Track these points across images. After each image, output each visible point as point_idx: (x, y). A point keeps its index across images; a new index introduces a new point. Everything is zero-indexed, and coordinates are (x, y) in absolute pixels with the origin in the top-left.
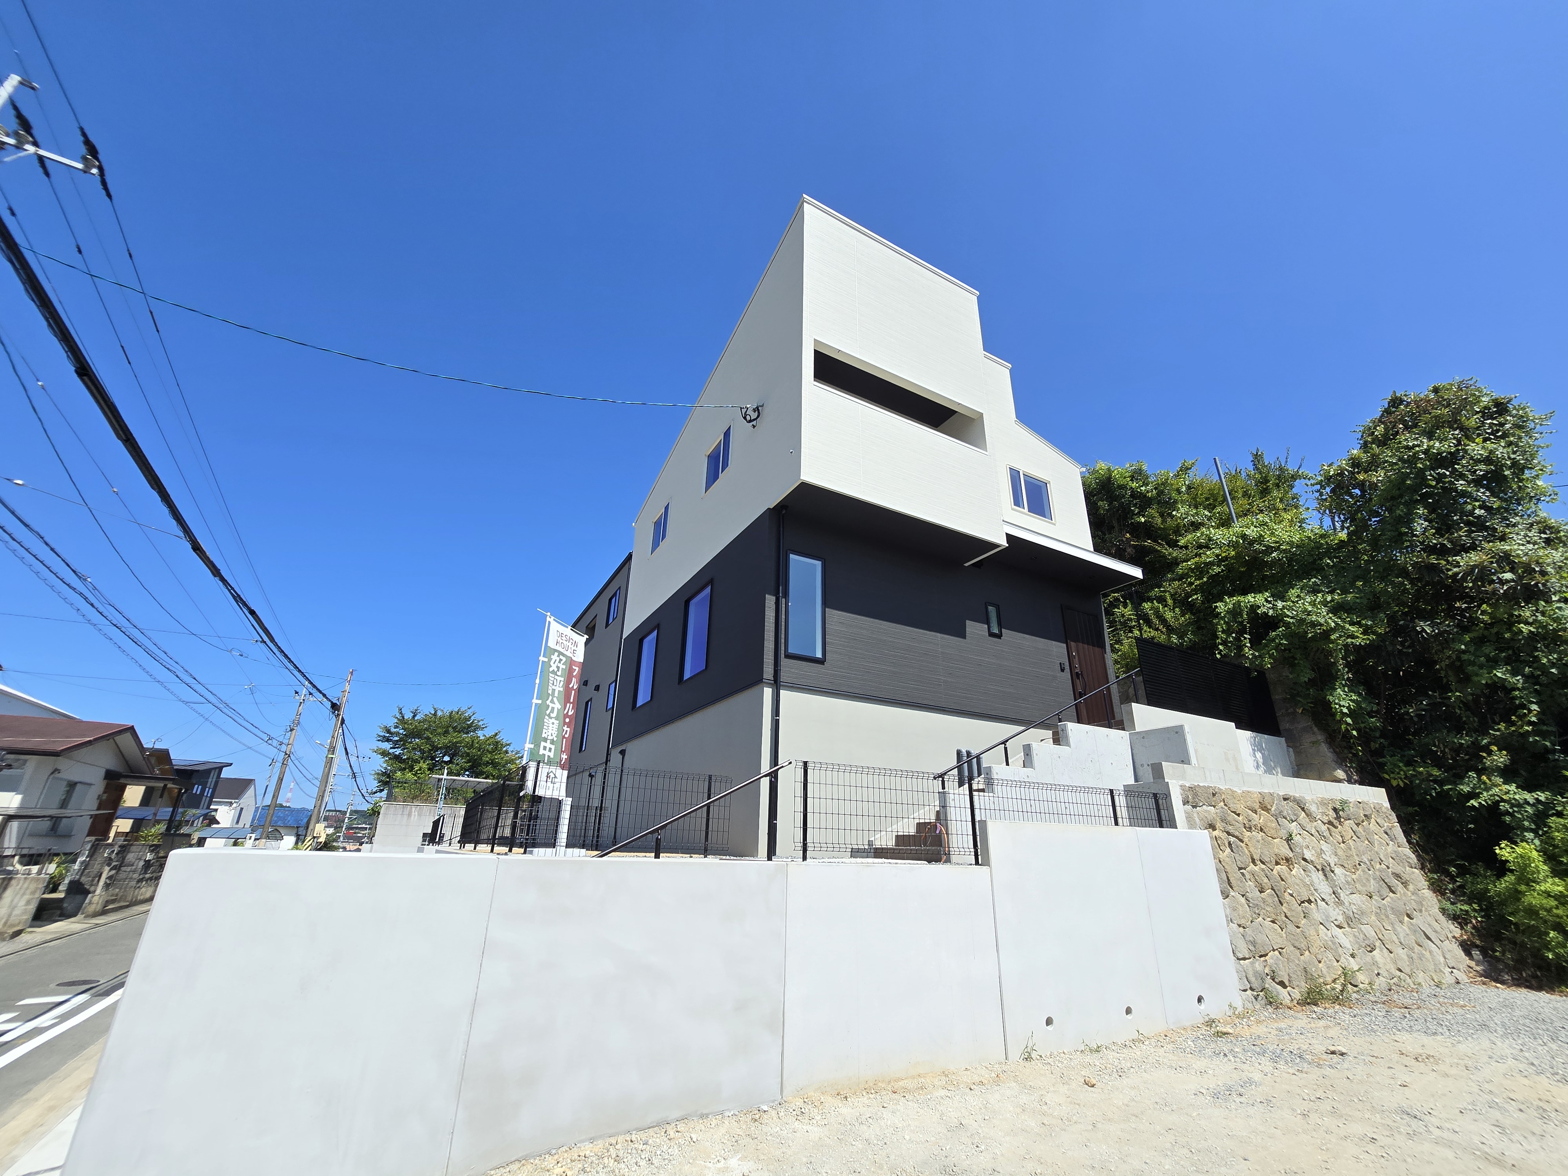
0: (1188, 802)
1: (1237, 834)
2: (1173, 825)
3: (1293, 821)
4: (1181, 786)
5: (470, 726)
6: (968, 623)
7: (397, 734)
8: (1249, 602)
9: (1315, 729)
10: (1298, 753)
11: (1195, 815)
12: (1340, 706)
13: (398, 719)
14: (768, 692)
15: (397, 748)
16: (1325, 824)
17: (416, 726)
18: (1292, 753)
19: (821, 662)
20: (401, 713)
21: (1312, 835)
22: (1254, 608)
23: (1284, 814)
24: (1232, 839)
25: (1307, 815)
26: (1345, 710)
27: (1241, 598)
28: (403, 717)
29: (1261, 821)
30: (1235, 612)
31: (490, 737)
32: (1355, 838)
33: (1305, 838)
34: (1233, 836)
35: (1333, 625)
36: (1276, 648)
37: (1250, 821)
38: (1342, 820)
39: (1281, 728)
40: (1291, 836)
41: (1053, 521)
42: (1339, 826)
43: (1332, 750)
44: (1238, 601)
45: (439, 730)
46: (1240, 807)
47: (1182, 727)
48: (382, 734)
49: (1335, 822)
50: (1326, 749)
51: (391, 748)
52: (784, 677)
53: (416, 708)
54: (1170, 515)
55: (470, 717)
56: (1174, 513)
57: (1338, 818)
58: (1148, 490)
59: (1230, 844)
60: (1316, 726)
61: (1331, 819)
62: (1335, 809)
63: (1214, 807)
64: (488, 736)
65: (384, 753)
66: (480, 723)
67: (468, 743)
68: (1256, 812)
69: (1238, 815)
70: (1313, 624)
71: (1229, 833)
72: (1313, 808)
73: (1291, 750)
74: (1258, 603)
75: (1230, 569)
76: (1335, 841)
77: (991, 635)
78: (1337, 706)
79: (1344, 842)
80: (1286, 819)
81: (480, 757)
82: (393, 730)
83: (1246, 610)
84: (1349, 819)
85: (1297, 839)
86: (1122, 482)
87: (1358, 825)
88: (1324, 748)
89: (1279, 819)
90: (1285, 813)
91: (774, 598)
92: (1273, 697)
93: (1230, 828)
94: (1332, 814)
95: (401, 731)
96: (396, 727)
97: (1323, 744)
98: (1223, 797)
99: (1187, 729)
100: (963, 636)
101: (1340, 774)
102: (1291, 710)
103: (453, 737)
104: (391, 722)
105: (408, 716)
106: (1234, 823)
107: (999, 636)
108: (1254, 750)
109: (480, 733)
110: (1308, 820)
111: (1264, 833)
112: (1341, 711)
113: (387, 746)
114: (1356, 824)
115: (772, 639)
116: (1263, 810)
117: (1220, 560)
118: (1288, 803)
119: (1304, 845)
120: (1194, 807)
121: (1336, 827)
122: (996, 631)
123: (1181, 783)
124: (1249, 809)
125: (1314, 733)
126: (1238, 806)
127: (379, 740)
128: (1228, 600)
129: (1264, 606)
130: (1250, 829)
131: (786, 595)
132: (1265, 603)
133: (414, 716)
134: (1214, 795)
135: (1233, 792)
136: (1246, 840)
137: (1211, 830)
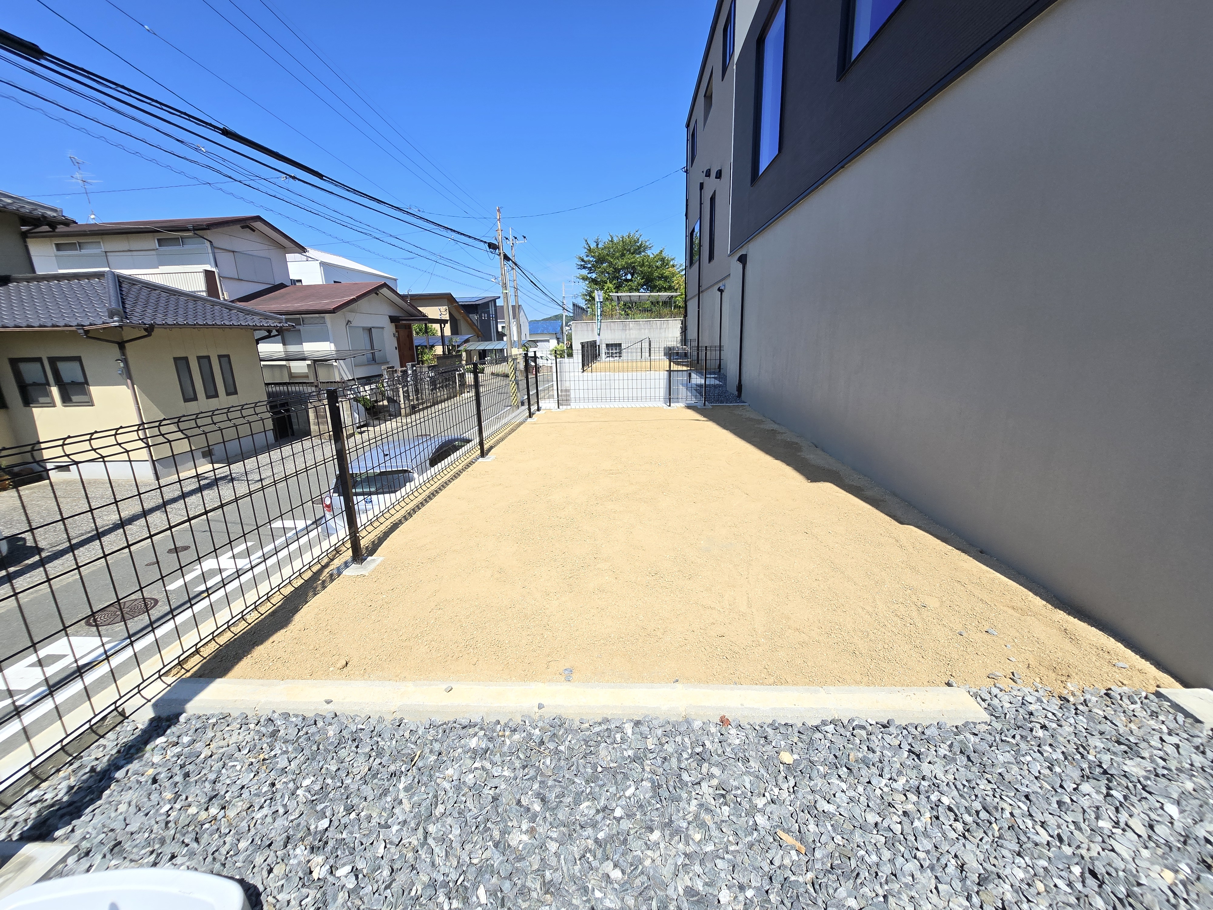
5: (639, 247)
13: (587, 249)
15: (592, 273)
17: (600, 253)
20: (588, 244)
28: (590, 247)
45: (618, 254)
53: (597, 238)
55: (638, 239)
64: (655, 254)
66: (647, 244)
67: (640, 262)
82: (586, 259)
95: (591, 259)
96: (587, 256)
103: (629, 258)
109: (649, 252)
113: (585, 272)
127: (579, 269)
133: (597, 245)
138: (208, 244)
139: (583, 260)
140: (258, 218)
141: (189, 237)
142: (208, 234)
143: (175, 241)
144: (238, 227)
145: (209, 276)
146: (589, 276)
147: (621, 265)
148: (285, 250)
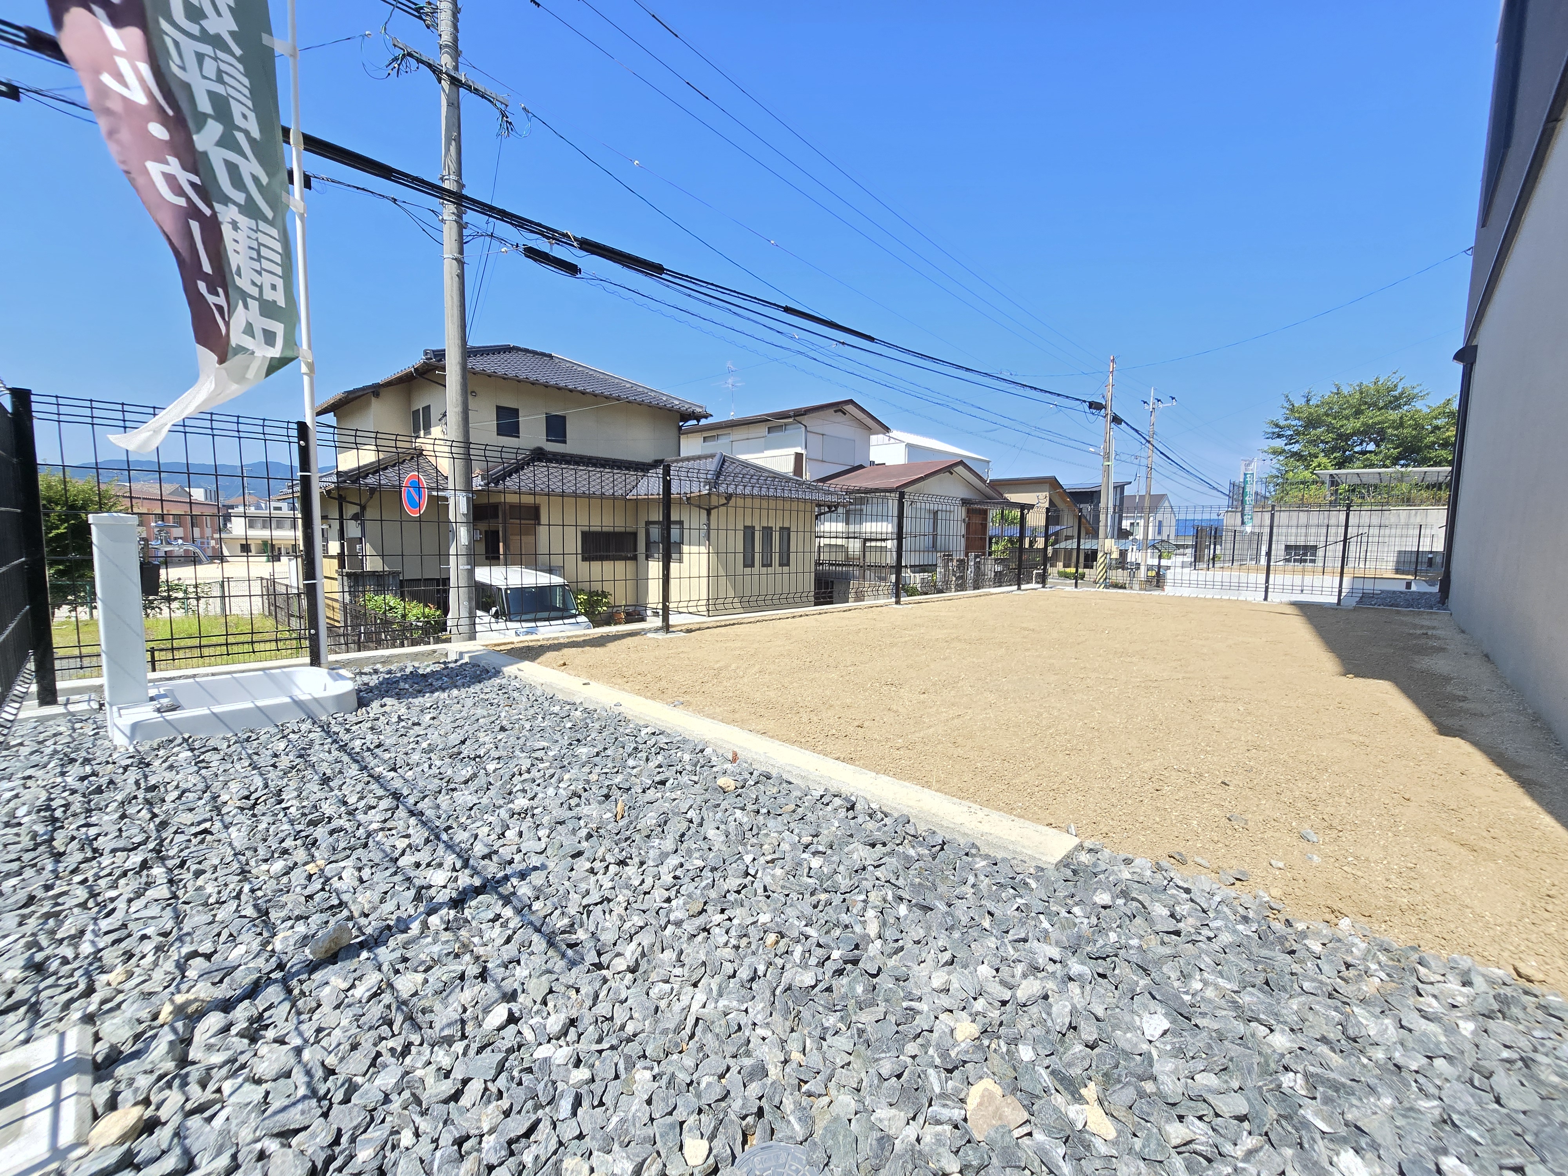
7: (1289, 427)
13: (1288, 409)
15: (1294, 443)
17: (1311, 413)
20: (1289, 401)
28: (1293, 405)
45: (1347, 412)
48: (1270, 430)
51: (1286, 445)
53: (1307, 391)
65: (1276, 452)
66: (1415, 391)
67: (1394, 421)
81: (1418, 438)
82: (1282, 423)
95: (1294, 423)
96: (1287, 419)
103: (1371, 417)
104: (1278, 415)
105: (1299, 402)
109: (1418, 405)
138: (803, 428)
139: (1277, 426)
140: (851, 402)
141: (790, 424)
142: (805, 420)
143: (779, 428)
144: (832, 411)
145: (798, 457)
146: (1287, 448)
147: (1353, 428)
148: (870, 431)
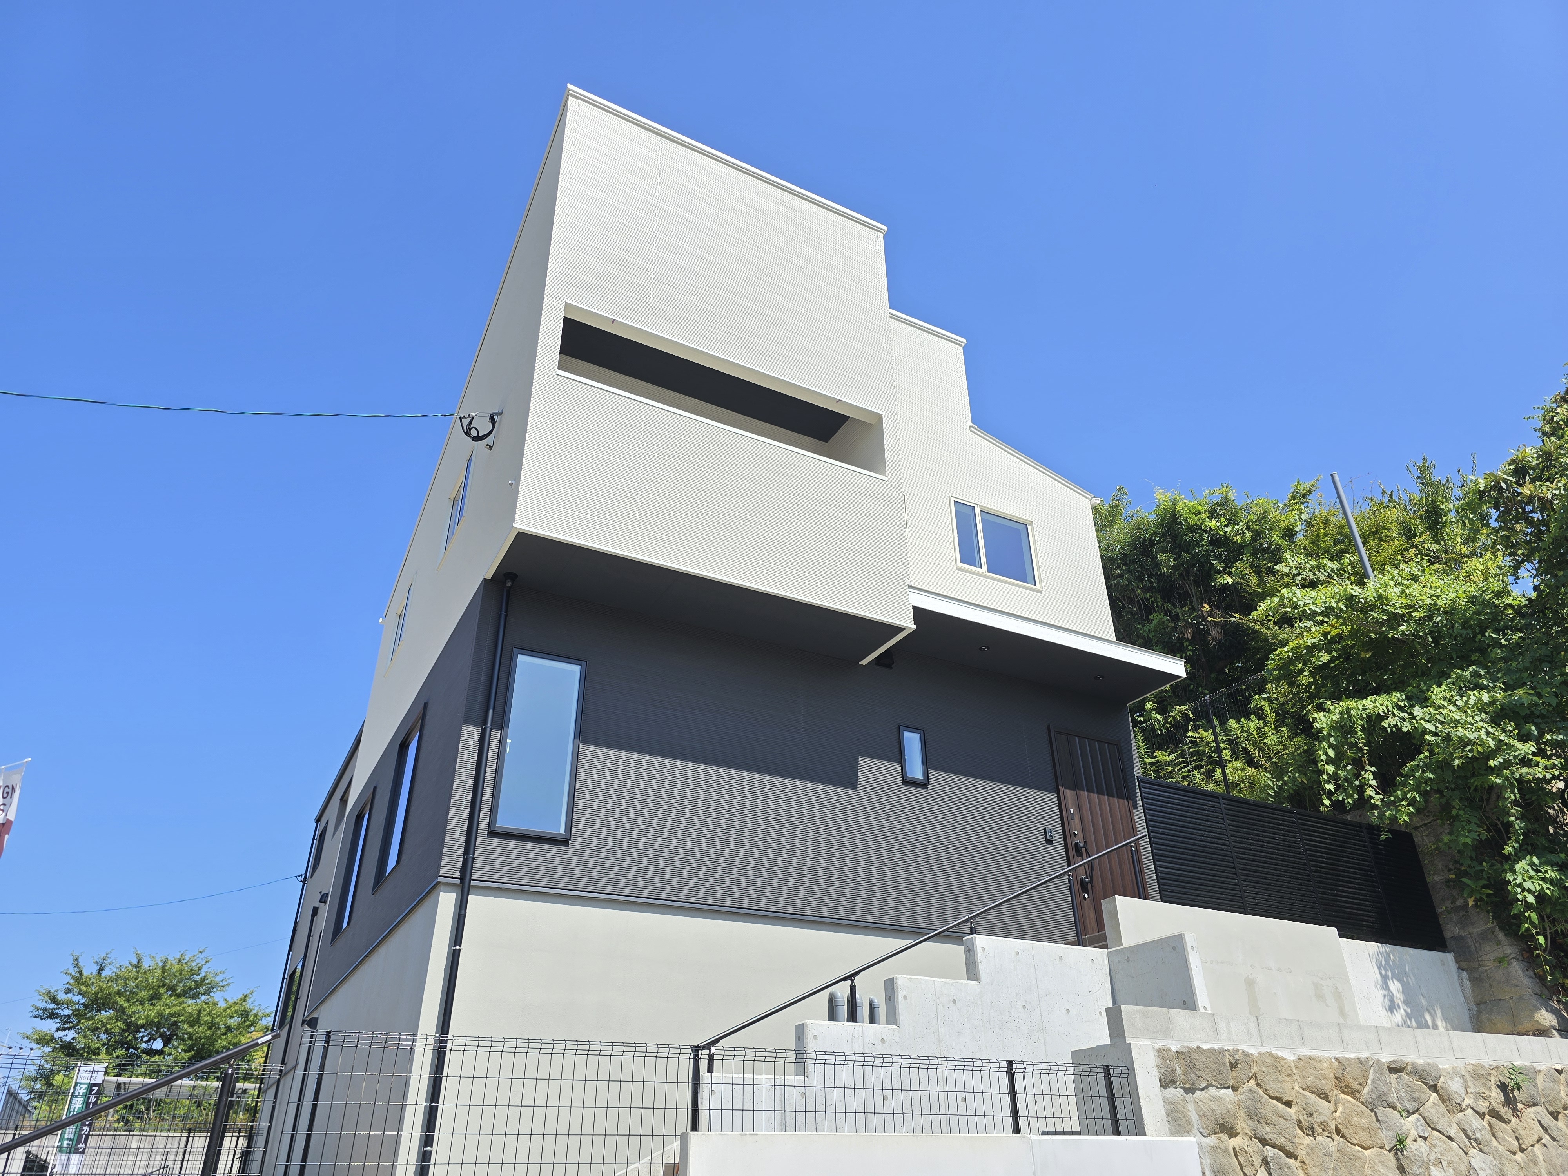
0: (1173, 1081)
1: (1281, 1141)
2: (1140, 1131)
3: (1410, 1113)
4: (1159, 1050)
5: (198, 985)
6: (863, 761)
7: (69, 1003)
8: (1363, 709)
9: (1501, 935)
10: (1477, 980)
11: (1191, 1107)
12: (1523, 890)
13: (73, 977)
14: (447, 901)
15: (69, 1029)
16: (1482, 1116)
17: (101, 988)
18: (1467, 982)
19: (563, 842)
20: (77, 965)
21: (1449, 1138)
22: (1374, 721)
23: (1390, 1100)
24: (1270, 1152)
25: (1443, 1100)
26: (1531, 899)
27: (1352, 703)
28: (81, 973)
29: (1338, 1114)
30: (1344, 727)
31: (235, 1003)
32: (1546, 1139)
33: (1435, 1146)
34: (1274, 1146)
35: (1492, 743)
36: (1417, 788)
37: (1311, 1115)
38: (1520, 1106)
39: (1448, 935)
40: (1401, 1142)
41: (1038, 587)
42: (1513, 1120)
43: (1531, 973)
44: (1348, 710)
45: (143, 994)
46: (1291, 1089)
47: (1180, 938)
48: (42, 1005)
49: (1505, 1112)
50: (1520, 972)
51: (58, 1030)
52: (479, 870)
53: (103, 955)
54: (1271, 571)
55: (200, 969)
56: (1277, 567)
57: (1510, 1102)
58: (1238, 533)
59: (1265, 1162)
60: (1501, 928)
61: (1494, 1105)
62: (1503, 1087)
63: (1235, 1089)
64: (231, 1001)
65: (43, 1040)
66: (218, 979)
67: (191, 1014)
68: (1326, 1098)
69: (1288, 1104)
70: (1464, 743)
71: (1264, 1142)
72: (1454, 1086)
73: (1465, 974)
74: (1382, 710)
75: (1346, 656)
76: (1500, 1148)
77: (908, 782)
78: (1519, 890)
79: (1522, 1150)
80: (1394, 1108)
81: (212, 1040)
82: (61, 996)
83: (1361, 723)
84: (1535, 1105)
85: (1414, 1147)
86: (1193, 520)
87: (1555, 1115)
88: (1517, 969)
89: (1380, 1110)
90: (1392, 1097)
91: (477, 731)
92: (1428, 879)
93: (1268, 1129)
94: (1497, 1096)
95: (76, 998)
96: (68, 991)
97: (1515, 963)
98: (1255, 1069)
99: (1190, 941)
100: (852, 784)
101: (1546, 1018)
102: (1459, 902)
103: (168, 1005)
104: (58, 984)
105: (90, 969)
106: (1275, 1119)
107: (923, 785)
108: (1385, 978)
109: (217, 996)
110: (1443, 1109)
111: (1343, 1137)
112: (1525, 901)
113: (50, 1026)
114: (1551, 1114)
115: (466, 803)
116: (1344, 1093)
117: (1330, 642)
118: (1400, 1078)
119: (1432, 1157)
120: (1190, 1090)
121: (1507, 1122)
122: (917, 773)
123: (1160, 1044)
124: (1312, 1092)
125: (1499, 943)
126: (1287, 1086)
127: (36, 1017)
128: (1332, 708)
129: (1394, 715)
130: (1311, 1131)
131: (502, 723)
132: (1395, 712)
133: (101, 970)
134: (1233, 1066)
135: (1276, 1058)
136: (1302, 1153)
137: (1224, 1136)
146: (58, 1034)
